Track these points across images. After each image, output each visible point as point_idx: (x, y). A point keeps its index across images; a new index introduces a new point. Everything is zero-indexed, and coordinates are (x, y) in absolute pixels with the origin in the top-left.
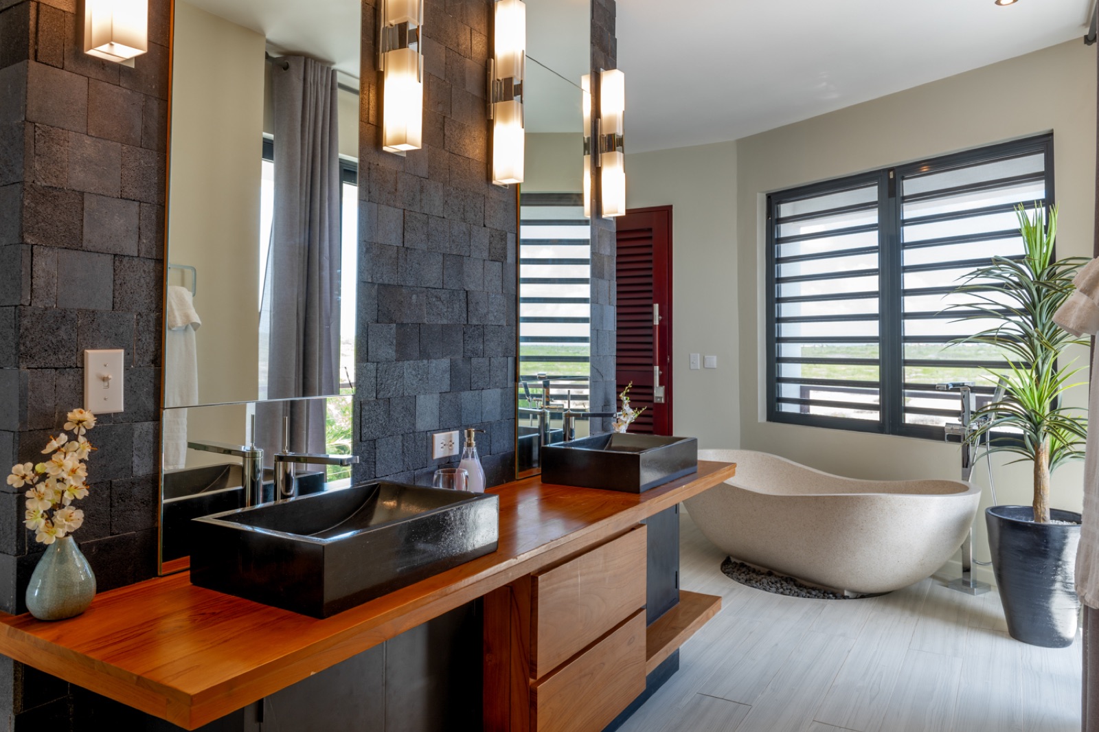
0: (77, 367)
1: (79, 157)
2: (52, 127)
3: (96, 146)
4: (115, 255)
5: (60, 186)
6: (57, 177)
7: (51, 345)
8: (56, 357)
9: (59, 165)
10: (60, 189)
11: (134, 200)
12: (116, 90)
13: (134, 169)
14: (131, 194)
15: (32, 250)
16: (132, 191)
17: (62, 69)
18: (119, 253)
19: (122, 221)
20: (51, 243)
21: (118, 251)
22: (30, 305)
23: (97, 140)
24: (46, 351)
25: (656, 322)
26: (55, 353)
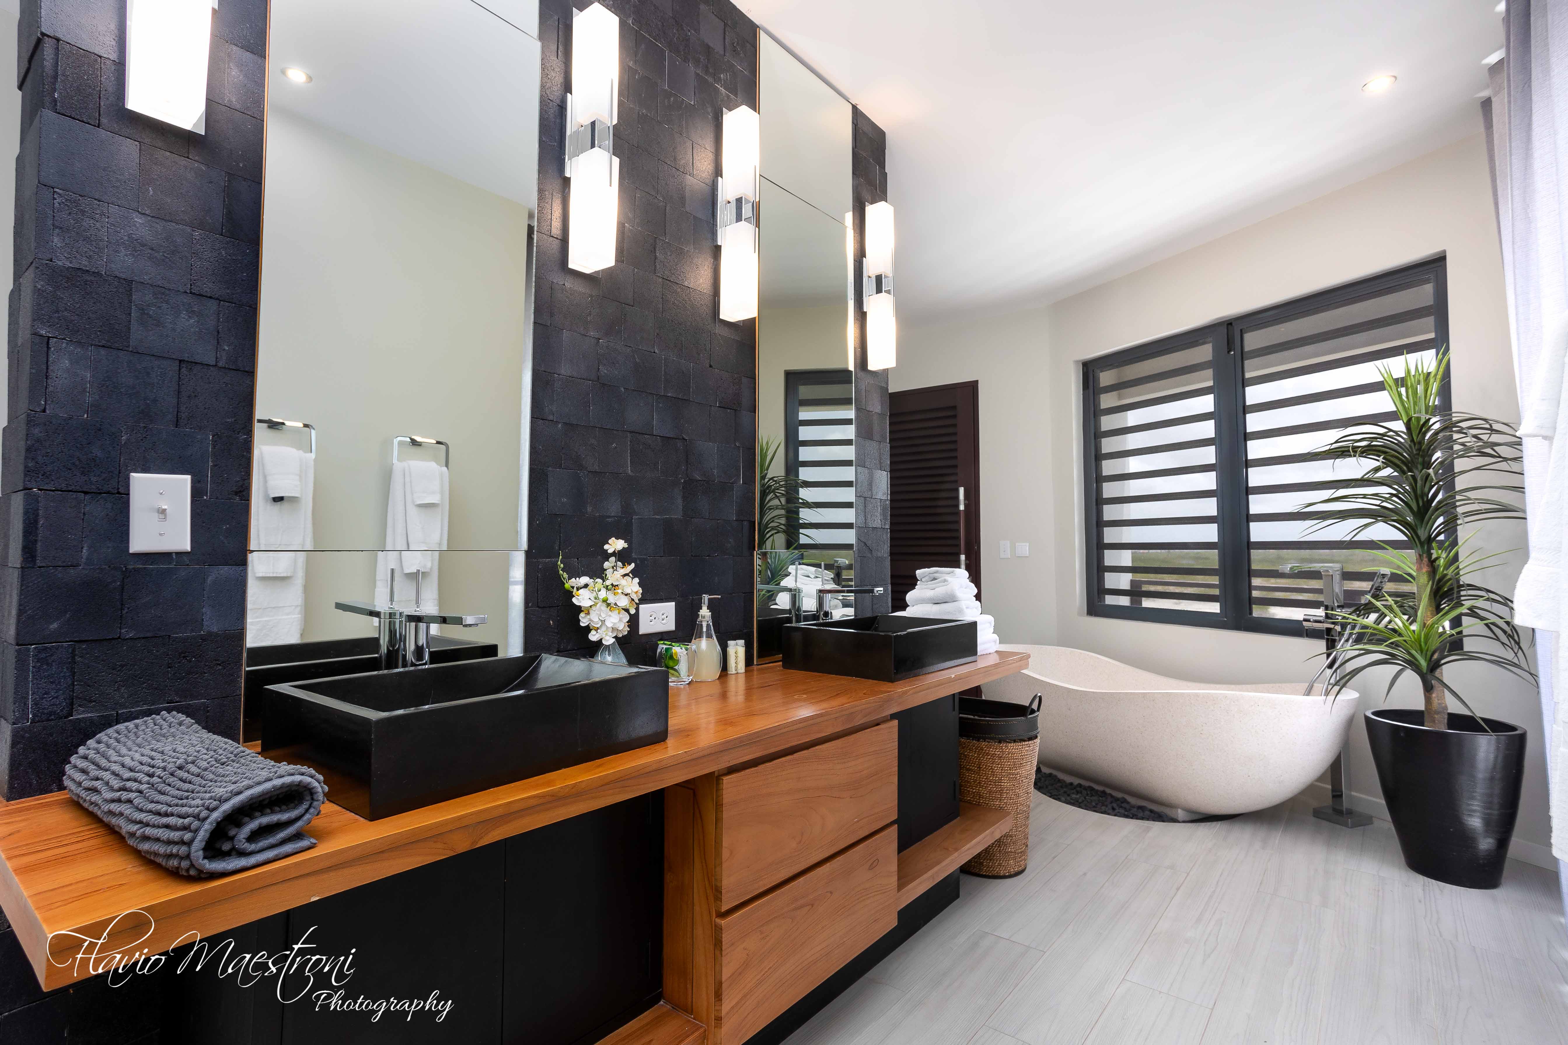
0: (119, 493)
1: (126, 238)
2: (82, 196)
3: (151, 227)
4: (180, 361)
5: (93, 270)
6: (90, 258)
7: (77, 463)
8: (86, 478)
9: (94, 243)
10: (94, 273)
11: (211, 297)
12: (183, 162)
13: (212, 260)
14: (206, 289)
15: (48, 343)
16: (207, 287)
17: (98, 127)
18: (186, 359)
19: (192, 321)
20: (79, 337)
21: (186, 357)
22: (44, 411)
23: (153, 219)
24: (70, 469)
25: (962, 507)
26: (83, 473)
